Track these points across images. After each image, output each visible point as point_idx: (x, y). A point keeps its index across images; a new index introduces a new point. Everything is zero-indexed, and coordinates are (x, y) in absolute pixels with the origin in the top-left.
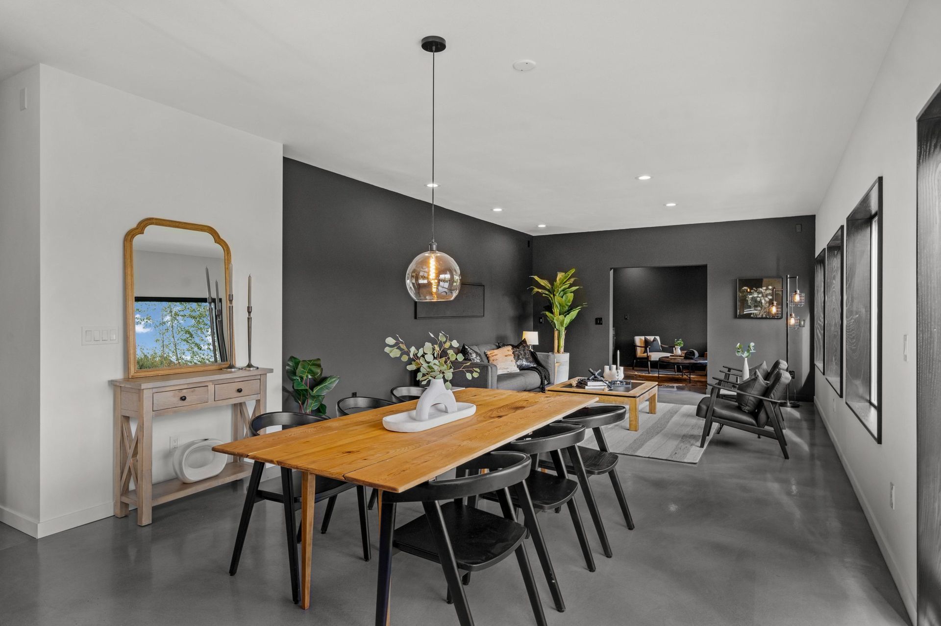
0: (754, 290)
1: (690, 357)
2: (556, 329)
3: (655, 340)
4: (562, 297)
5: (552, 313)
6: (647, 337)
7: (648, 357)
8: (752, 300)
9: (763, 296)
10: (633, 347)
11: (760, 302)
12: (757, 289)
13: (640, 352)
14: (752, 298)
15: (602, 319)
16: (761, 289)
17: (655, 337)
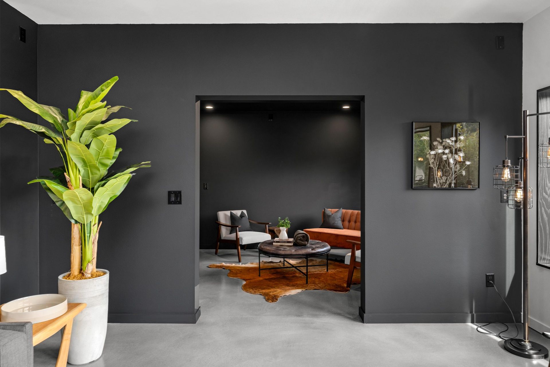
0: (439, 142)
1: (303, 242)
2: (73, 222)
3: (242, 215)
4: (88, 146)
5: (64, 183)
6: (233, 211)
7: (238, 239)
8: (435, 159)
9: (451, 152)
11: (447, 161)
12: (442, 139)
14: (435, 155)
15: (180, 192)
16: (448, 141)
17: (242, 211)
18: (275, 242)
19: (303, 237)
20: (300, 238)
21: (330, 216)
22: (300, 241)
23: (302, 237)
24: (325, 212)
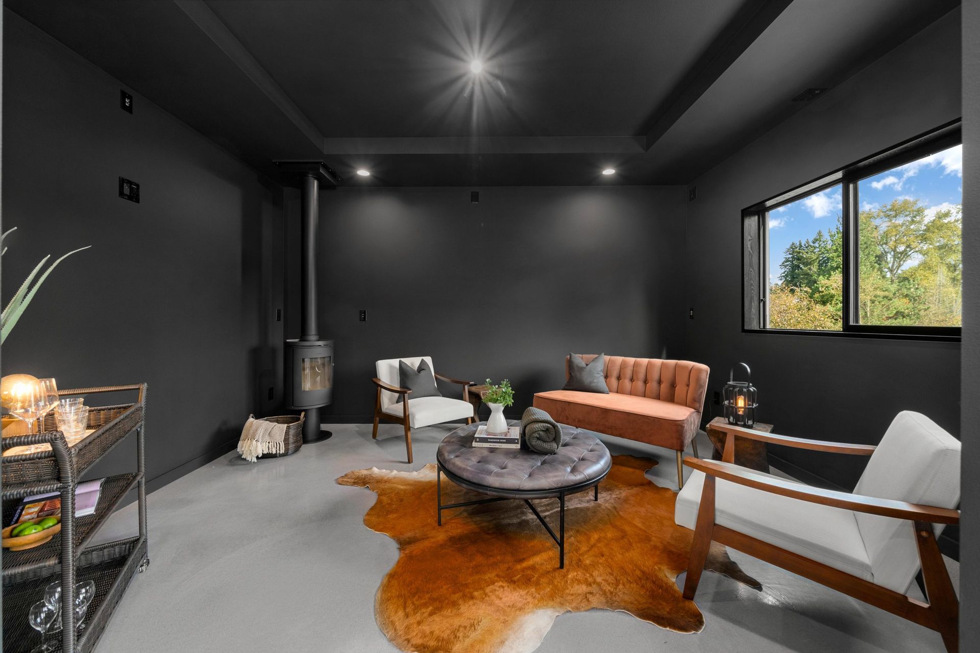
1: (546, 446)
3: (422, 367)
6: (404, 360)
7: (406, 415)
10: (374, 387)
13: (388, 403)
17: (422, 360)
18: (478, 440)
19: (547, 430)
20: (539, 434)
21: (584, 368)
22: (539, 442)
23: (543, 431)
24: (573, 359)
